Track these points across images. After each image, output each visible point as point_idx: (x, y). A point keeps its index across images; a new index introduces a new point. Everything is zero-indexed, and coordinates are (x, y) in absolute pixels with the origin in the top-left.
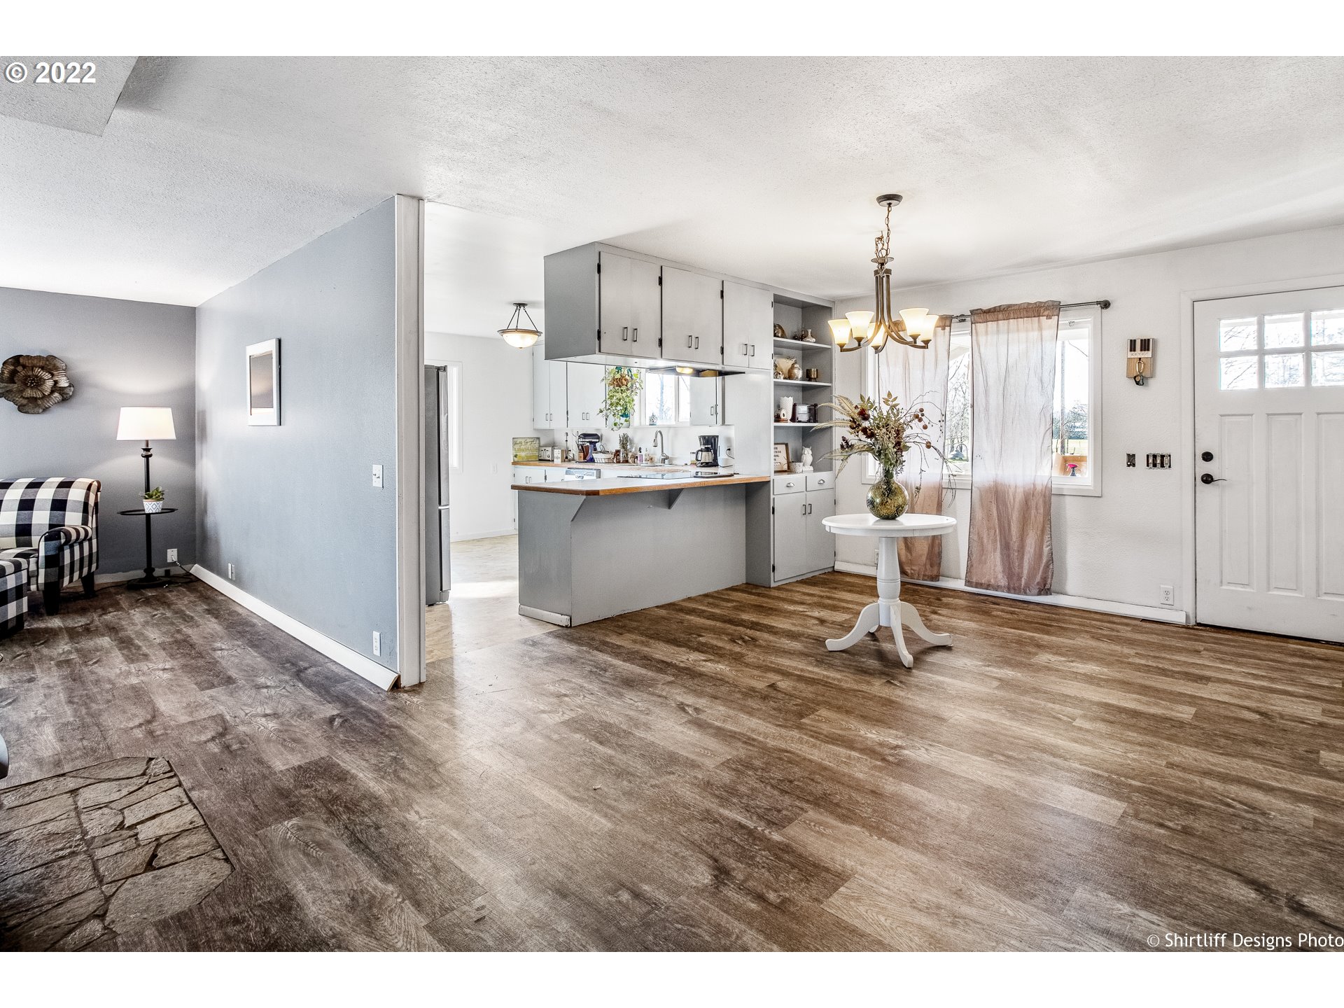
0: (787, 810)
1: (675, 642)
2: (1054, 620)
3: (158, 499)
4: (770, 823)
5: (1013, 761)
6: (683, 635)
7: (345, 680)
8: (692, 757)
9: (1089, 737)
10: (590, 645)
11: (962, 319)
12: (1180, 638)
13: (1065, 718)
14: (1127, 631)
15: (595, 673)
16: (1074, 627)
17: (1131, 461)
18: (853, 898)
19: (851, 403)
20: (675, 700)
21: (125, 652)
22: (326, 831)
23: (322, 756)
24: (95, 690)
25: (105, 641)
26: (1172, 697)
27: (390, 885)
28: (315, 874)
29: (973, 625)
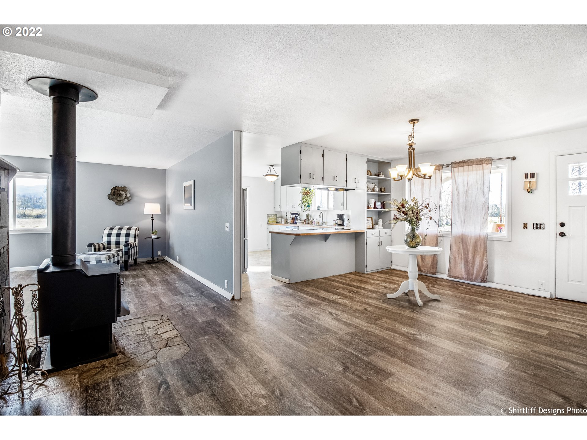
0: (370, 351)
1: (328, 291)
2: (488, 293)
3: (156, 234)
4: (364, 354)
5: (462, 344)
6: (330, 289)
7: (217, 296)
8: (335, 330)
9: (498, 338)
10: (296, 290)
11: (447, 166)
12: (547, 303)
13: (488, 330)
14: (521, 299)
15: (299, 300)
16: (497, 296)
17: (525, 226)
18: (394, 381)
19: (398, 201)
20: (328, 311)
21: (149, 283)
22: (216, 341)
23: (213, 318)
24: (143, 294)
25: (143, 279)
26: (538, 326)
27: (237, 358)
28: (215, 353)
29: (450, 293)
